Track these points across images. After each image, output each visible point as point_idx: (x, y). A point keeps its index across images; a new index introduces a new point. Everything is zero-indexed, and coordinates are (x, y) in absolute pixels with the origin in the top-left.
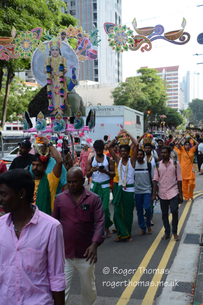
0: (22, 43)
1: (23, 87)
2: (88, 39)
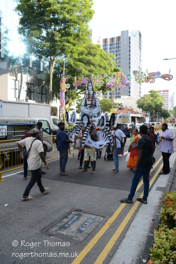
0: (96, 80)
2: (125, 77)
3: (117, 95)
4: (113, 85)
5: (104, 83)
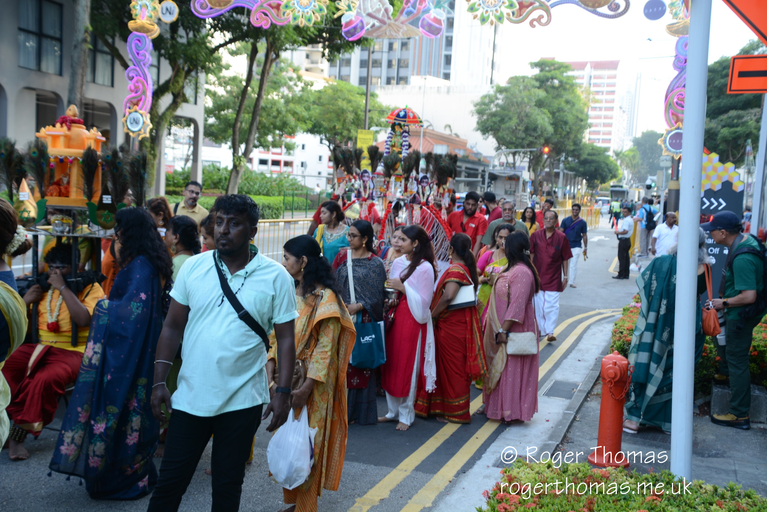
1: (297, 80)
3: (394, 72)
4: (373, 25)
5: (334, 14)
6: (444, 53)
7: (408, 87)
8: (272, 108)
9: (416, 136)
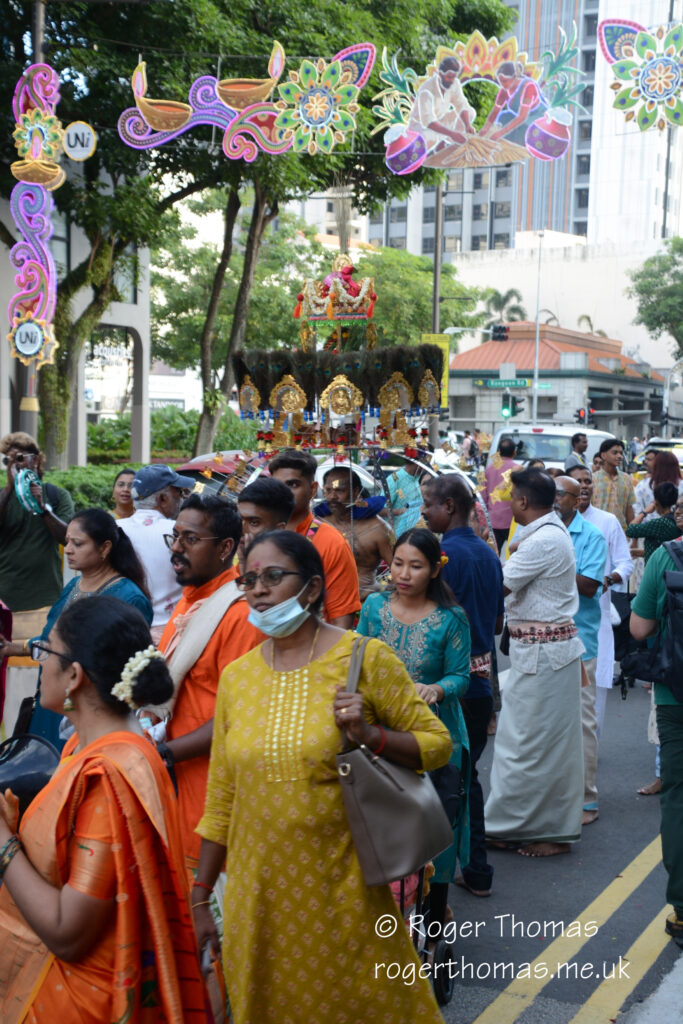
0: (304, 100)
1: (311, 251)
2: (536, 81)
3: (484, 227)
4: (441, 145)
5: (371, 128)
6: (575, 186)
7: (511, 252)
8: (269, 302)
9: (528, 339)
